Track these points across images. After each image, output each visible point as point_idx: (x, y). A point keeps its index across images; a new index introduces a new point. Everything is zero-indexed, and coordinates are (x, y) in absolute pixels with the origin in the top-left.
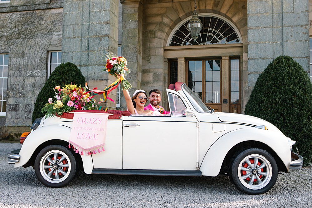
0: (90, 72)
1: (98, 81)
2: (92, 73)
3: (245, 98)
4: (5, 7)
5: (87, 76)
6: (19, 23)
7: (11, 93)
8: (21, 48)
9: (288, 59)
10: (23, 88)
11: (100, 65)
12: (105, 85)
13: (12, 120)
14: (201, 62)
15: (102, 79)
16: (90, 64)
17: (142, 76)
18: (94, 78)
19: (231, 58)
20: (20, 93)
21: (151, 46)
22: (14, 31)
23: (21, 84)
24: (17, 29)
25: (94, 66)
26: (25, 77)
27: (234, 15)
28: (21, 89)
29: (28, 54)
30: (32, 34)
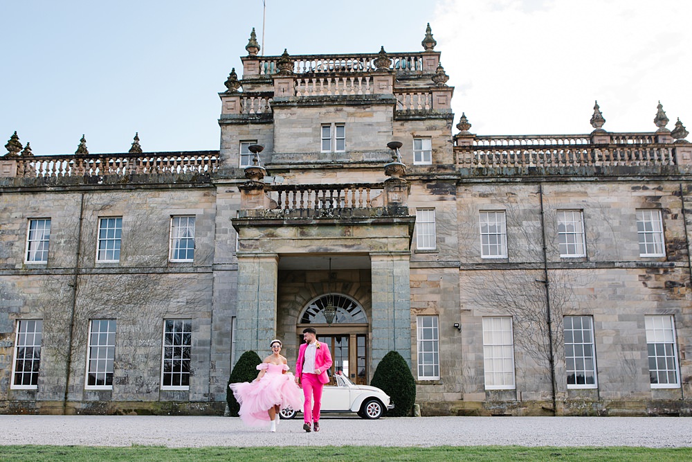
3: (370, 373)
4: (113, 268)
6: (130, 286)
7: (119, 365)
8: (132, 314)
9: (396, 353)
10: (134, 359)
13: (120, 395)
14: (330, 338)
19: (358, 336)
20: (130, 364)
21: (285, 323)
22: (123, 295)
23: (132, 354)
24: (127, 293)
26: (136, 347)
27: (361, 298)
28: (131, 360)
29: (140, 322)
30: (146, 300)
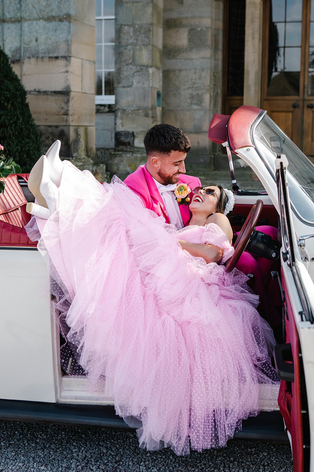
0: (26, 38)
1: (46, 59)
2: (31, 41)
5: (20, 47)
11: (50, 20)
12: (64, 70)
15: (55, 55)
16: (26, 15)
17: (164, 36)
18: (38, 52)
25: (35, 22)
